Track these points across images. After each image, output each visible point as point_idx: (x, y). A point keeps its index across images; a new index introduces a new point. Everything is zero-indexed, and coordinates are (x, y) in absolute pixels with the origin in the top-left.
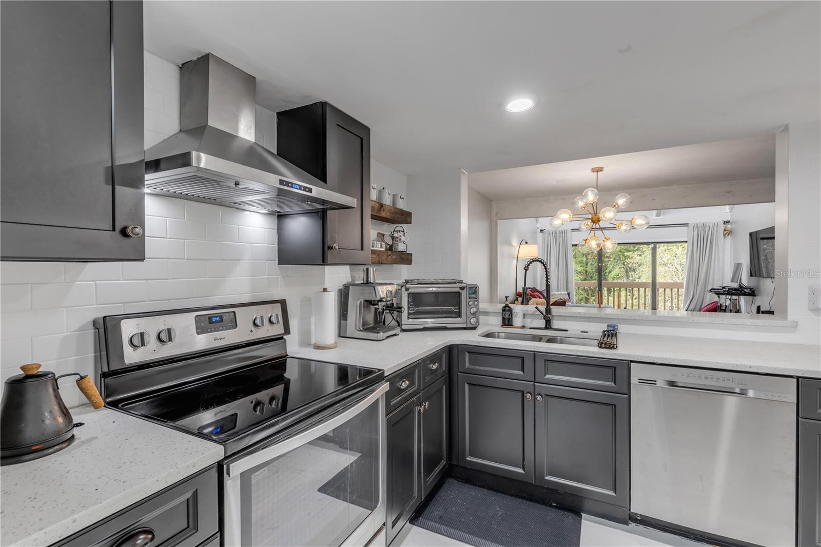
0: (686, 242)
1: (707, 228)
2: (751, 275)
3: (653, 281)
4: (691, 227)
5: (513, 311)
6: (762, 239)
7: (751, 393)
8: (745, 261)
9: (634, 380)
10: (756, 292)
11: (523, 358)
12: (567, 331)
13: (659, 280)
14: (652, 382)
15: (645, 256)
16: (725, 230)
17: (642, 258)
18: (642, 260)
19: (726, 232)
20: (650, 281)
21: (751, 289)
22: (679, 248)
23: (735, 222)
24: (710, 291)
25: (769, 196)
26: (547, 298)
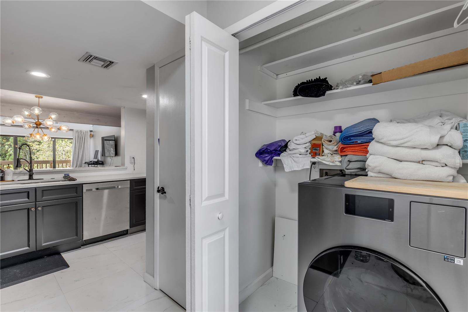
0: (72, 139)
1: (82, 133)
2: (102, 156)
3: (53, 159)
4: (75, 132)
5: (5, 172)
6: (105, 140)
7: (120, 187)
8: (100, 149)
9: (84, 191)
10: (104, 163)
11: (29, 192)
12: (43, 179)
13: (57, 159)
14: (91, 190)
15: (43, 146)
16: (90, 135)
17: (41, 146)
18: (40, 148)
19: (91, 136)
20: (52, 159)
21: (102, 162)
22: (63, 141)
23: (95, 132)
24: (85, 163)
25: (118, 124)
26: (30, 163)
